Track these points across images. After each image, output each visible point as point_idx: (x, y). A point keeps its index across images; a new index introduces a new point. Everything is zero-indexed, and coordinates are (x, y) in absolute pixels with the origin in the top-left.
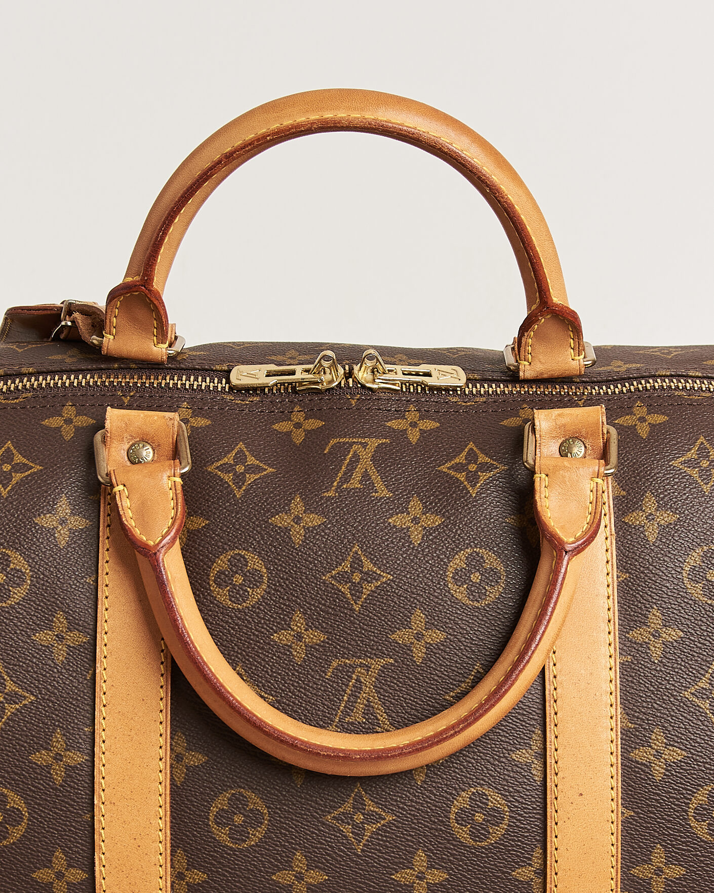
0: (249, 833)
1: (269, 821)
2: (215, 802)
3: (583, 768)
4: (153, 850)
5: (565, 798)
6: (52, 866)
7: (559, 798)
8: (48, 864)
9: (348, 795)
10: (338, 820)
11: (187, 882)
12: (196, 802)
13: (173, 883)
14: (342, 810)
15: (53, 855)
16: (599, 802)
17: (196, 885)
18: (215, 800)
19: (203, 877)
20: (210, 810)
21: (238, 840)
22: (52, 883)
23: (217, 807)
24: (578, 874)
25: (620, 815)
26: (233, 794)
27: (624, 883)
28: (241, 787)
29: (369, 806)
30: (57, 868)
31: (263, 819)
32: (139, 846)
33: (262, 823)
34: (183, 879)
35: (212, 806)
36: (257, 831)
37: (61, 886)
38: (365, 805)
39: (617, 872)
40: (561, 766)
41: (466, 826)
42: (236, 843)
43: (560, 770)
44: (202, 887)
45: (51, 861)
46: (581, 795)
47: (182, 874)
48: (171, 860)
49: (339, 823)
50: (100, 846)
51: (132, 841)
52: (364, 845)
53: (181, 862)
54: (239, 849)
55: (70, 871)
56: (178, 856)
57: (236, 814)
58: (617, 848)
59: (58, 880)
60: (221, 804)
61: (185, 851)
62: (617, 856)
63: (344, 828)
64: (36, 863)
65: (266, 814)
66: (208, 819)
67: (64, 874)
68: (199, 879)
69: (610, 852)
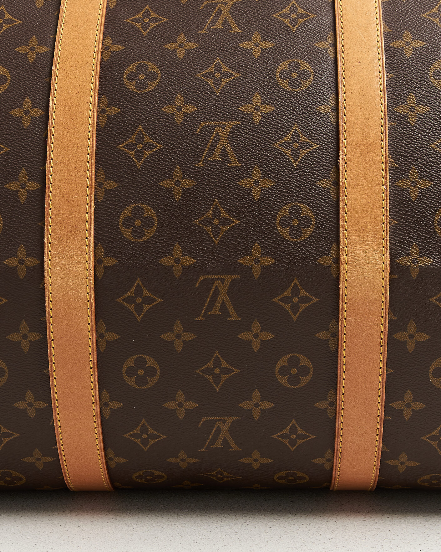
0: (148, 84)
1: (161, 77)
2: (127, 68)
3: (360, 48)
4: (87, 94)
5: (349, 64)
6: (23, 107)
7: (345, 64)
8: (20, 106)
9: (211, 63)
10: (205, 76)
11: (107, 115)
12: (116, 69)
13: (98, 116)
14: (207, 71)
15: (24, 100)
16: (371, 66)
17: (113, 116)
18: (128, 67)
19: (117, 111)
20: (124, 72)
21: (141, 88)
22: (22, 117)
23: (129, 71)
24: (359, 108)
25: (385, 76)
26: (139, 64)
27: (390, 117)
28: (144, 60)
29: (225, 69)
30: (25, 108)
31: (158, 76)
32: (78, 92)
33: (156, 79)
34: (104, 113)
35: (125, 70)
36: (153, 83)
37: (27, 119)
38: (223, 69)
39: (385, 107)
40: (346, 47)
41: (286, 80)
42: (140, 90)
43: (345, 49)
44: (117, 117)
45: (22, 104)
46: (360, 62)
47: (104, 110)
48: (98, 102)
49: (205, 78)
50: (54, 93)
51: (74, 89)
52: (221, 90)
53: (104, 103)
54: (141, 93)
55: (34, 109)
56: (103, 99)
57: (140, 74)
58: (384, 93)
59: (25, 115)
60: (131, 69)
61: (107, 96)
62: (384, 97)
63: (208, 81)
64: (13, 105)
65: (159, 73)
66: (123, 78)
67: (30, 112)
68: (115, 112)
69: (379, 95)
